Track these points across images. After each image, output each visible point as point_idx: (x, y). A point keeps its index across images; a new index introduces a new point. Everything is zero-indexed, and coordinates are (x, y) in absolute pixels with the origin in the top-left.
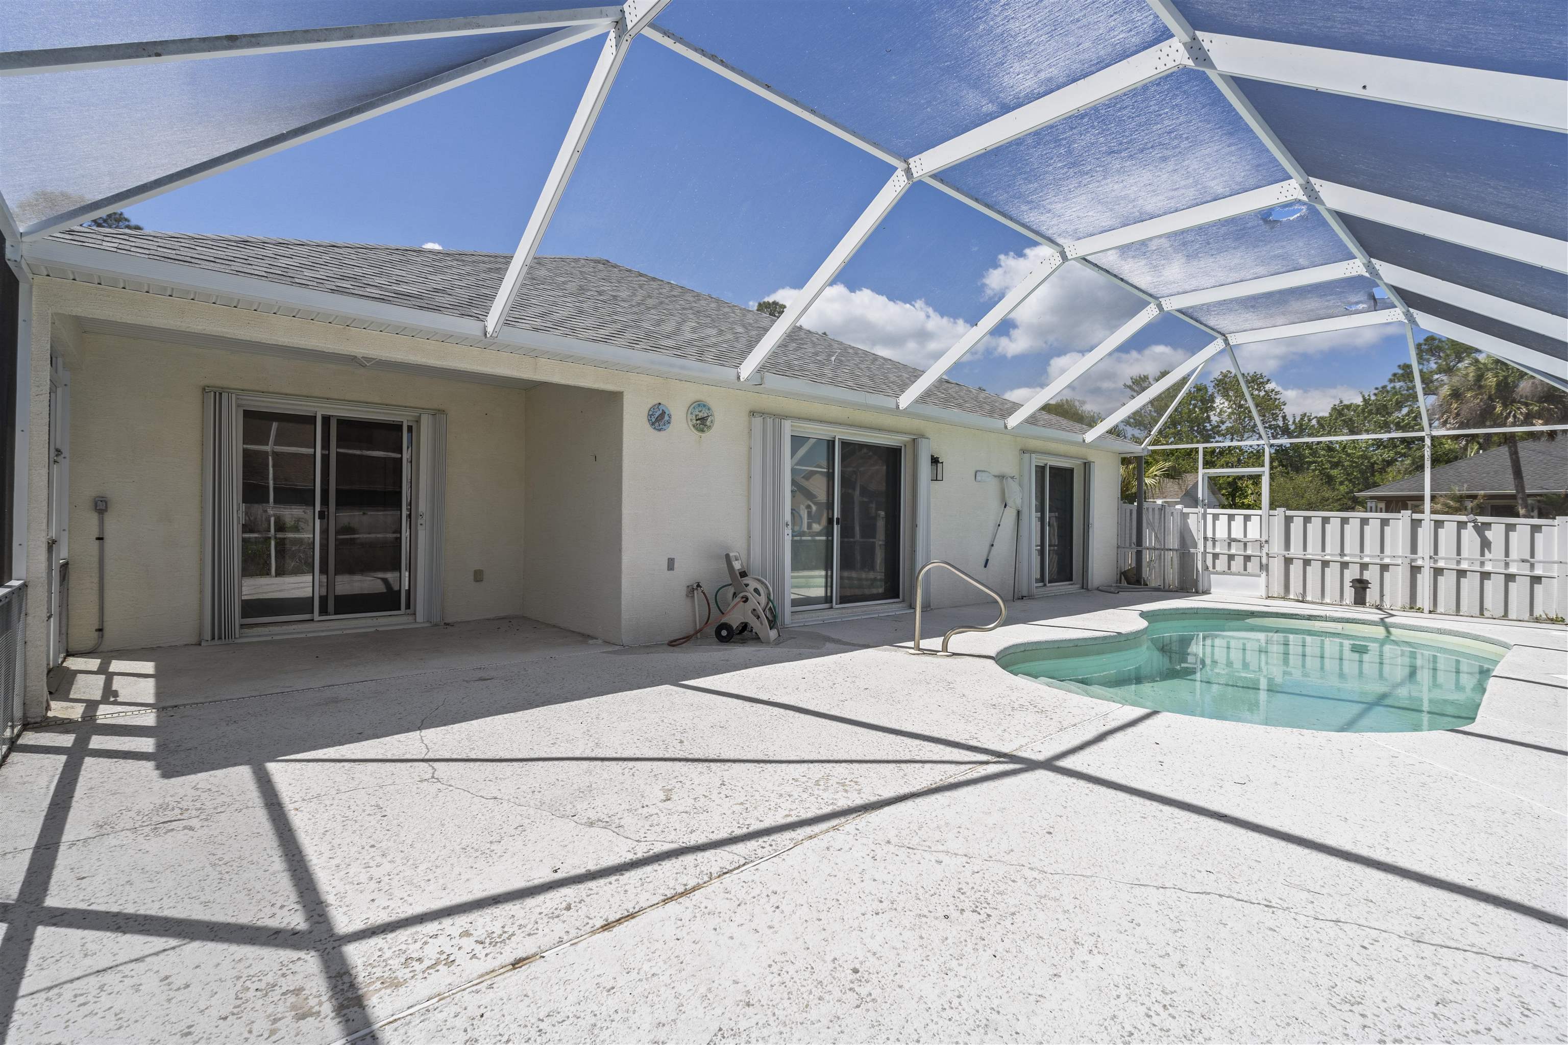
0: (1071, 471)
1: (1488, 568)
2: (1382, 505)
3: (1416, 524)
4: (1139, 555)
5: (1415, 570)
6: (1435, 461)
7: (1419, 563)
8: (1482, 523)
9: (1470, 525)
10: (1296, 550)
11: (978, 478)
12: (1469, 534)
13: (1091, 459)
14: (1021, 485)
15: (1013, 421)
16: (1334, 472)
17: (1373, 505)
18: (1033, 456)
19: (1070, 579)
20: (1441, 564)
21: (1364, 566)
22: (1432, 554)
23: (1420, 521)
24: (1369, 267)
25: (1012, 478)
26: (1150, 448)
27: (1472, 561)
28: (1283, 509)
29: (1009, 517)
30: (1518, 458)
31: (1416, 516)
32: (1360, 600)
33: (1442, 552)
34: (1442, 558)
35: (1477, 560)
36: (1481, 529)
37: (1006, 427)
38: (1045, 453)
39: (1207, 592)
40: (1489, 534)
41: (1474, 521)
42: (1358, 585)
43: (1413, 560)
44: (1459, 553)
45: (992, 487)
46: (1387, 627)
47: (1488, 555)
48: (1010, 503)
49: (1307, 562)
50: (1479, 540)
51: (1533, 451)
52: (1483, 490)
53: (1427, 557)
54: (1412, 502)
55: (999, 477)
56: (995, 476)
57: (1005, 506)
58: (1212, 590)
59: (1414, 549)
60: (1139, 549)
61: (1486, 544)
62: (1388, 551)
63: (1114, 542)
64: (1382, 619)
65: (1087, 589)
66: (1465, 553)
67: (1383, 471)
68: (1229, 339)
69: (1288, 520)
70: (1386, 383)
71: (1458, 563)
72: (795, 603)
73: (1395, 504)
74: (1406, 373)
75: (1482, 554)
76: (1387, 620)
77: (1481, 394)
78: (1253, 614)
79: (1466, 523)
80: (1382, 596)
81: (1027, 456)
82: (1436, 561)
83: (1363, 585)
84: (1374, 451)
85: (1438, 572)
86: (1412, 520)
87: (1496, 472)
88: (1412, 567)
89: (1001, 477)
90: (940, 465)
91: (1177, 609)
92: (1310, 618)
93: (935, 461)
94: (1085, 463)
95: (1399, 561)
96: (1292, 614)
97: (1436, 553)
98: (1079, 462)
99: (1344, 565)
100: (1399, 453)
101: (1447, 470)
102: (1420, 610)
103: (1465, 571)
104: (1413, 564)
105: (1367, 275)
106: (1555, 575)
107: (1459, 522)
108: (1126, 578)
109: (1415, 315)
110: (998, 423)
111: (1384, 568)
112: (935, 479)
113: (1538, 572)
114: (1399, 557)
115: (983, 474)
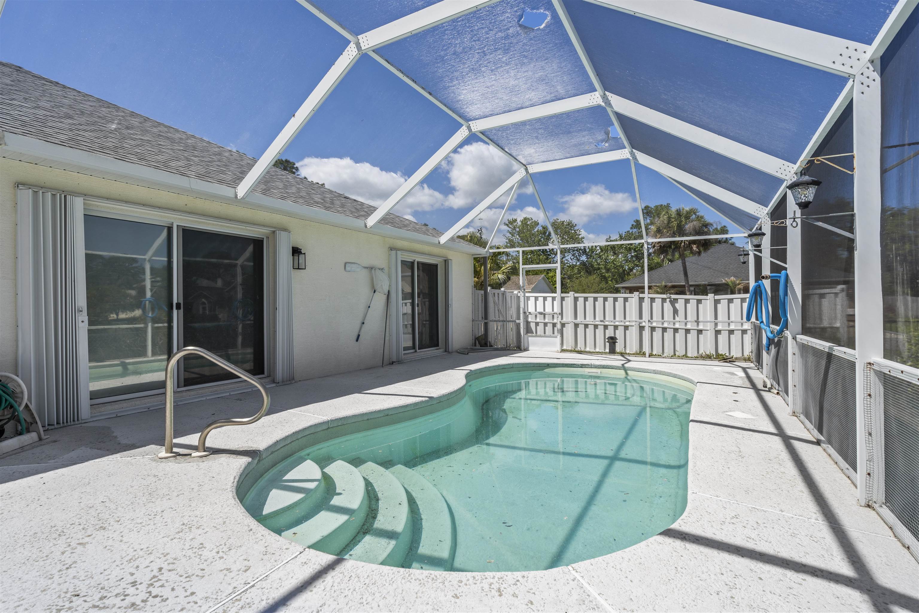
0: (436, 266)
1: (677, 326)
2: (628, 291)
3: (641, 300)
4: (486, 325)
5: (642, 328)
6: (650, 269)
7: (644, 324)
8: (674, 299)
9: (668, 300)
10: (580, 319)
11: (348, 268)
12: (667, 305)
13: (450, 257)
14: (390, 277)
15: (372, 221)
16: (607, 275)
17: (624, 291)
18: (399, 252)
19: (437, 345)
20: (654, 324)
21: (616, 327)
22: (650, 319)
23: (644, 298)
24: (605, 98)
25: (382, 269)
26: (491, 251)
27: (669, 322)
28: (573, 293)
29: (379, 300)
30: (685, 265)
31: (642, 295)
32: (612, 351)
33: (655, 318)
34: (655, 322)
35: (672, 322)
36: (673, 302)
37: (366, 226)
38: (412, 251)
39: (526, 350)
40: (677, 305)
41: (670, 298)
42: (611, 341)
43: (640, 323)
44: (663, 318)
45: (363, 275)
46: (626, 370)
47: (677, 319)
48: (377, 288)
49: (586, 326)
50: (672, 309)
51: (691, 262)
52: (671, 283)
53: (647, 321)
54: (640, 289)
55: (369, 268)
56: (365, 268)
57: (375, 292)
58: (530, 348)
59: (641, 317)
60: (486, 321)
61: (676, 312)
62: (628, 318)
63: (470, 317)
64: (623, 365)
65: (449, 352)
66: (666, 318)
67: (628, 274)
68: (528, 168)
69: (576, 299)
70: (629, 229)
71: (663, 324)
72: (94, 395)
73: (631, 290)
74: (638, 224)
75: (674, 318)
76: (626, 365)
77: (670, 231)
78: (548, 366)
79: (666, 299)
80: (625, 347)
81: (394, 252)
82: (652, 323)
83: (614, 341)
84: (625, 263)
85: (653, 329)
86: (639, 298)
87: (676, 273)
88: (640, 327)
89: (371, 268)
90: (301, 257)
91: (499, 366)
92: (582, 366)
93: (296, 251)
94: (445, 261)
95: (634, 324)
96: (572, 364)
97: (652, 318)
98: (440, 260)
99: (606, 327)
100: (636, 264)
101: (656, 273)
102: (644, 354)
103: (666, 328)
104: (641, 325)
105: (603, 104)
106: (708, 328)
107: (662, 299)
108: (479, 343)
109: (636, 154)
110: (359, 223)
111: (626, 328)
112: (298, 267)
113: (701, 327)
114: (633, 321)
115: (353, 265)
